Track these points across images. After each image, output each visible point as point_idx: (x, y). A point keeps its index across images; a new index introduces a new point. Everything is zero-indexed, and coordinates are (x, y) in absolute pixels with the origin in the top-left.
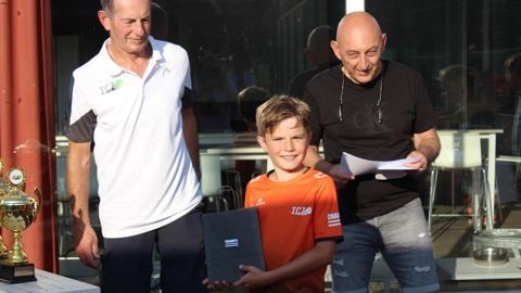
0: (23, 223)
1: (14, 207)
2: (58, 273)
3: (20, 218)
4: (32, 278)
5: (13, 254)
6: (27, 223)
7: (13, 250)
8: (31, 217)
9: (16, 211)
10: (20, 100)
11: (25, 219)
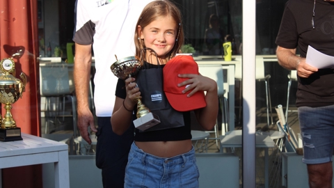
0: (13, 98)
1: (5, 86)
2: (40, 136)
3: (10, 94)
4: (20, 138)
5: (5, 121)
6: (15, 98)
7: (5, 117)
8: (18, 94)
9: (8, 89)
10: (14, 19)
11: (14, 95)
